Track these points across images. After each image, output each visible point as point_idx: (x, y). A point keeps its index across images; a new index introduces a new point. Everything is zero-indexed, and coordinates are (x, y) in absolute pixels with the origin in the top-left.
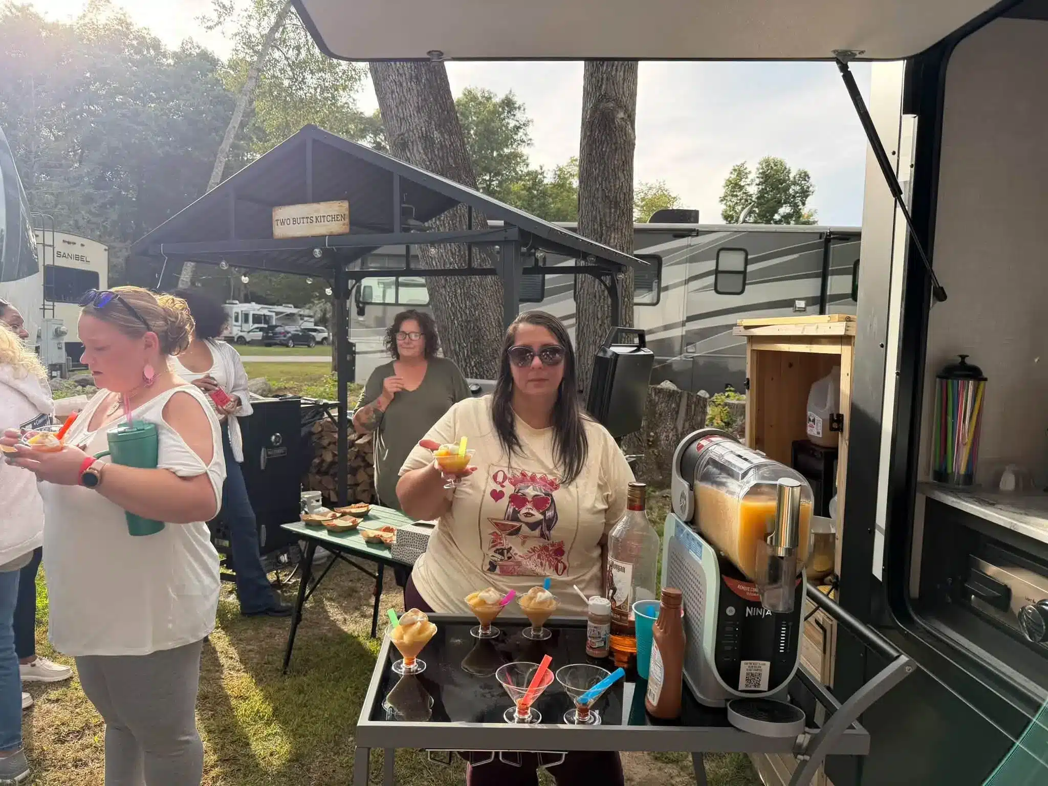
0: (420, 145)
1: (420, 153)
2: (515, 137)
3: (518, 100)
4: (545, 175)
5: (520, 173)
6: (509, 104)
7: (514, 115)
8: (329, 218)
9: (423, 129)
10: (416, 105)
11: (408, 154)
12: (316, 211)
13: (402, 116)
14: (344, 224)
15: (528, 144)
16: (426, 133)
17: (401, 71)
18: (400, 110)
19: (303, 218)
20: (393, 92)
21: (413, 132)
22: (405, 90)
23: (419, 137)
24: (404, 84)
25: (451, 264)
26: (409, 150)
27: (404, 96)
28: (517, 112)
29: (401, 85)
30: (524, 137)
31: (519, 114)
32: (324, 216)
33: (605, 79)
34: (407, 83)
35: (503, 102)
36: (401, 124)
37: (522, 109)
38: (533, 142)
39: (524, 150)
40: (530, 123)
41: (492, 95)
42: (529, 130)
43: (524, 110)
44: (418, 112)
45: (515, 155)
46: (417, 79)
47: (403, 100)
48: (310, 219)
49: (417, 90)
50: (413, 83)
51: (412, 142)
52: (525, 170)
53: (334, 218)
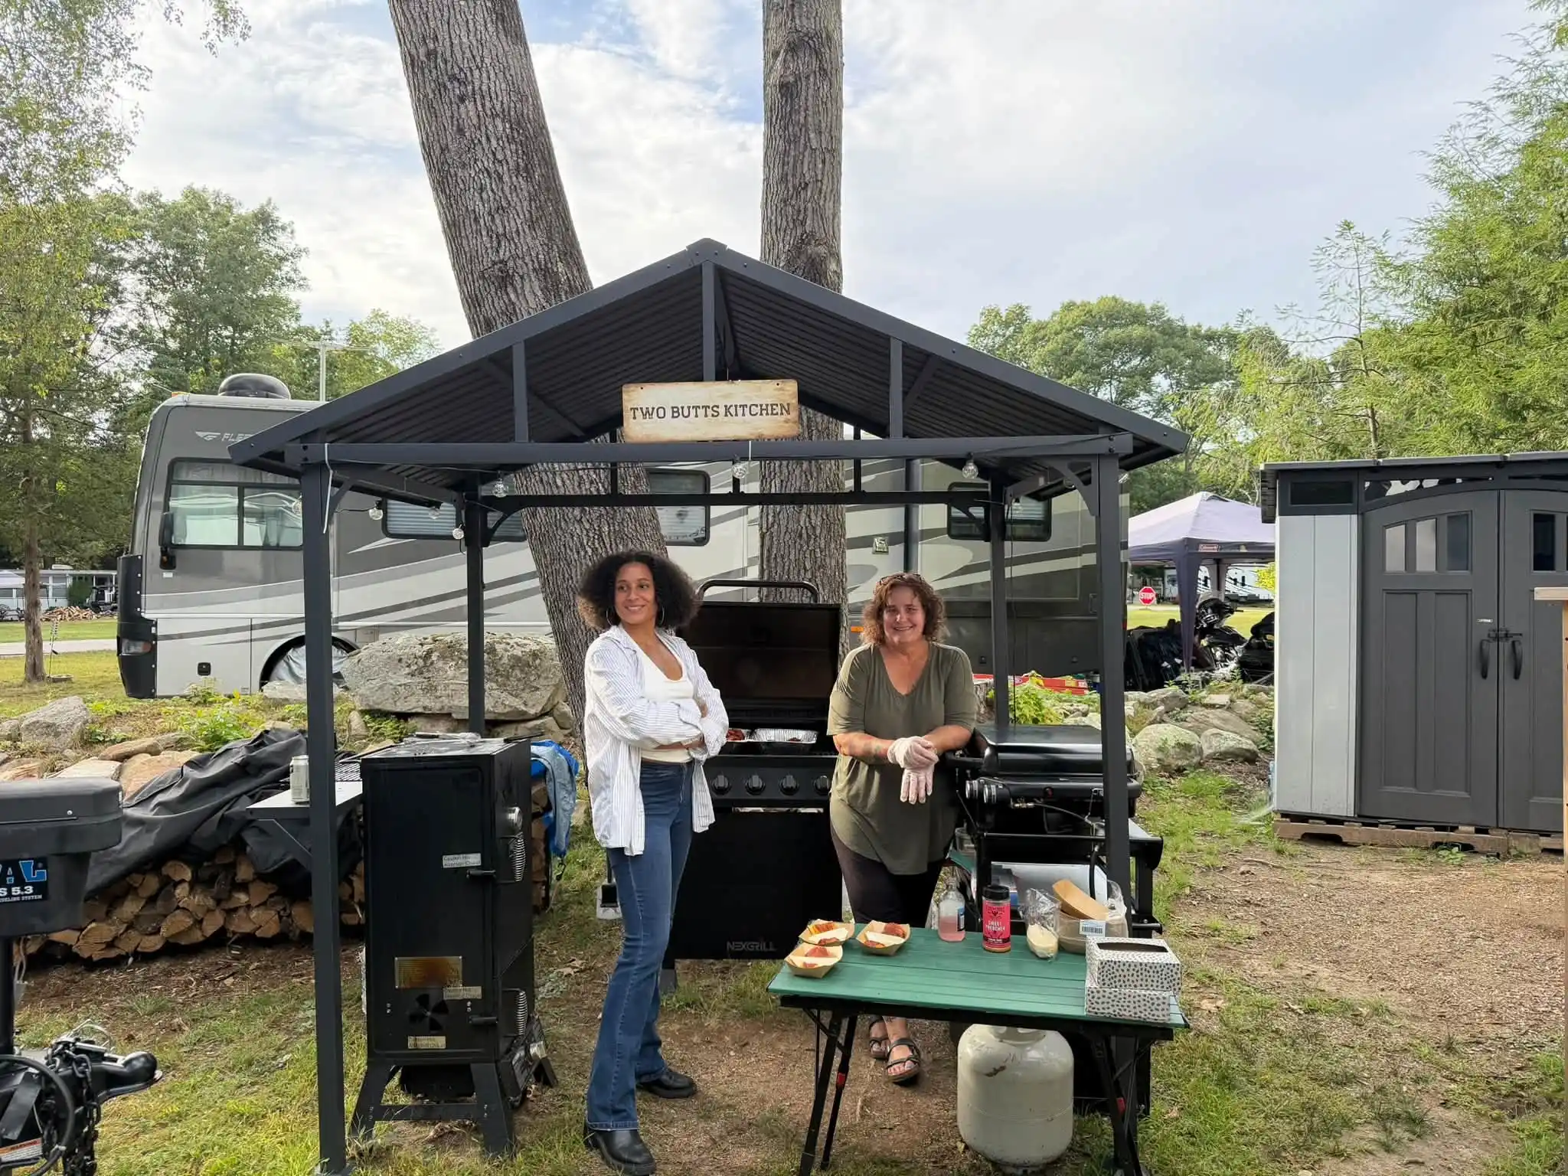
0: (536, 283)
1: (536, 295)
2: (277, 273)
3: (283, 216)
4: (333, 335)
5: (284, 328)
6: (264, 219)
7: (275, 239)
8: (755, 410)
9: (541, 256)
10: (527, 215)
11: (513, 296)
12: (726, 396)
13: (501, 230)
14: (786, 421)
15: (300, 285)
16: (546, 263)
17: (500, 157)
18: (498, 221)
19: (696, 408)
20: (482, 189)
21: (523, 258)
22: (506, 189)
23: (534, 270)
24: (506, 178)
25: (591, 483)
26: (515, 291)
27: (506, 198)
28: (278, 234)
29: (500, 178)
30: (292, 275)
31: (282, 238)
32: (744, 406)
33: (810, 209)
34: (511, 177)
35: (255, 216)
36: (499, 243)
37: (289, 230)
38: (310, 283)
39: (291, 294)
40: (304, 254)
41: (233, 203)
42: (303, 264)
43: (292, 232)
44: (532, 227)
45: (278, 302)
46: (528, 173)
47: (504, 204)
48: (711, 410)
49: (529, 192)
50: (520, 179)
51: (522, 278)
52: (294, 325)
53: (766, 410)
